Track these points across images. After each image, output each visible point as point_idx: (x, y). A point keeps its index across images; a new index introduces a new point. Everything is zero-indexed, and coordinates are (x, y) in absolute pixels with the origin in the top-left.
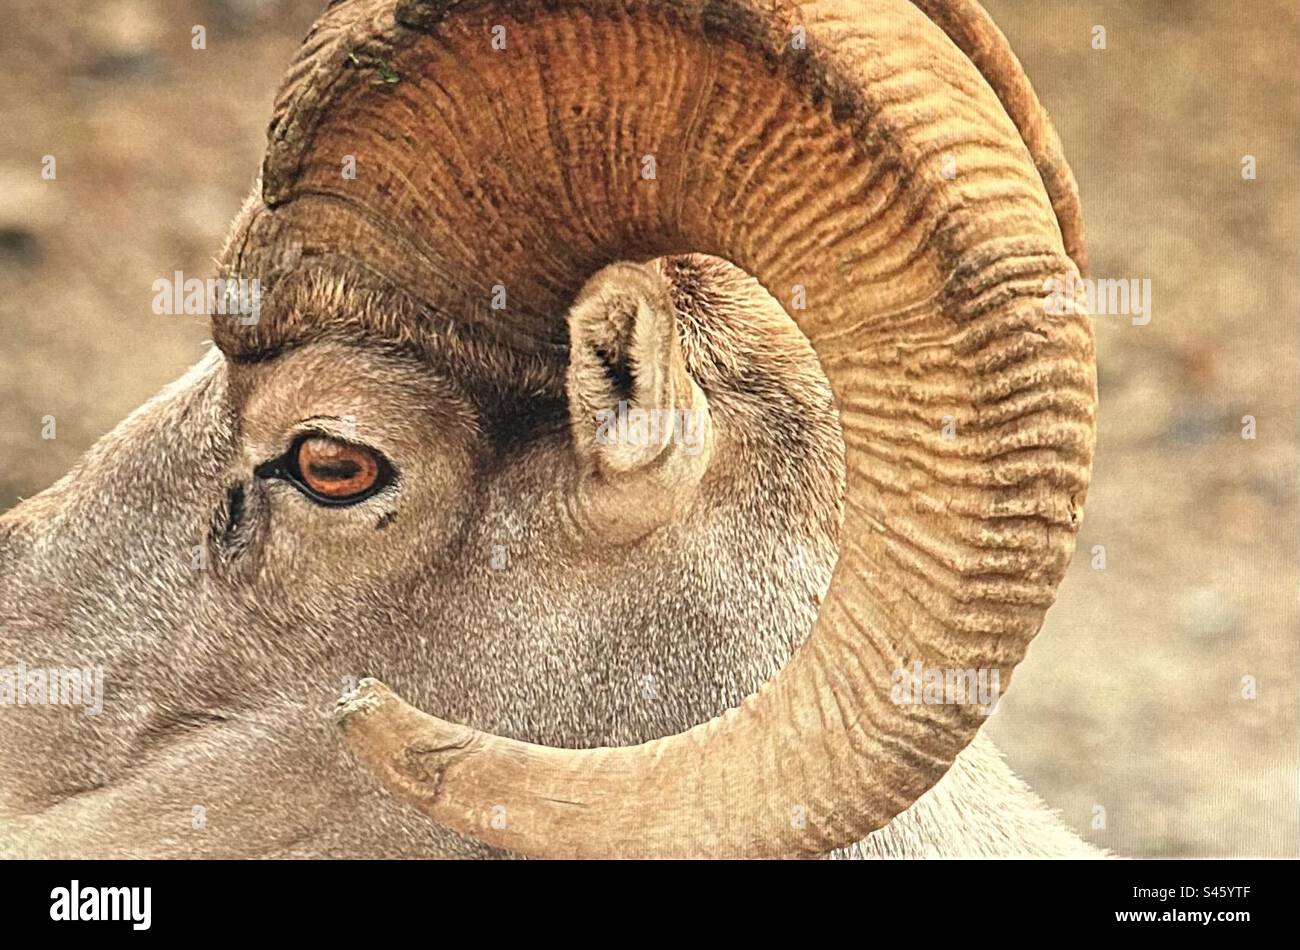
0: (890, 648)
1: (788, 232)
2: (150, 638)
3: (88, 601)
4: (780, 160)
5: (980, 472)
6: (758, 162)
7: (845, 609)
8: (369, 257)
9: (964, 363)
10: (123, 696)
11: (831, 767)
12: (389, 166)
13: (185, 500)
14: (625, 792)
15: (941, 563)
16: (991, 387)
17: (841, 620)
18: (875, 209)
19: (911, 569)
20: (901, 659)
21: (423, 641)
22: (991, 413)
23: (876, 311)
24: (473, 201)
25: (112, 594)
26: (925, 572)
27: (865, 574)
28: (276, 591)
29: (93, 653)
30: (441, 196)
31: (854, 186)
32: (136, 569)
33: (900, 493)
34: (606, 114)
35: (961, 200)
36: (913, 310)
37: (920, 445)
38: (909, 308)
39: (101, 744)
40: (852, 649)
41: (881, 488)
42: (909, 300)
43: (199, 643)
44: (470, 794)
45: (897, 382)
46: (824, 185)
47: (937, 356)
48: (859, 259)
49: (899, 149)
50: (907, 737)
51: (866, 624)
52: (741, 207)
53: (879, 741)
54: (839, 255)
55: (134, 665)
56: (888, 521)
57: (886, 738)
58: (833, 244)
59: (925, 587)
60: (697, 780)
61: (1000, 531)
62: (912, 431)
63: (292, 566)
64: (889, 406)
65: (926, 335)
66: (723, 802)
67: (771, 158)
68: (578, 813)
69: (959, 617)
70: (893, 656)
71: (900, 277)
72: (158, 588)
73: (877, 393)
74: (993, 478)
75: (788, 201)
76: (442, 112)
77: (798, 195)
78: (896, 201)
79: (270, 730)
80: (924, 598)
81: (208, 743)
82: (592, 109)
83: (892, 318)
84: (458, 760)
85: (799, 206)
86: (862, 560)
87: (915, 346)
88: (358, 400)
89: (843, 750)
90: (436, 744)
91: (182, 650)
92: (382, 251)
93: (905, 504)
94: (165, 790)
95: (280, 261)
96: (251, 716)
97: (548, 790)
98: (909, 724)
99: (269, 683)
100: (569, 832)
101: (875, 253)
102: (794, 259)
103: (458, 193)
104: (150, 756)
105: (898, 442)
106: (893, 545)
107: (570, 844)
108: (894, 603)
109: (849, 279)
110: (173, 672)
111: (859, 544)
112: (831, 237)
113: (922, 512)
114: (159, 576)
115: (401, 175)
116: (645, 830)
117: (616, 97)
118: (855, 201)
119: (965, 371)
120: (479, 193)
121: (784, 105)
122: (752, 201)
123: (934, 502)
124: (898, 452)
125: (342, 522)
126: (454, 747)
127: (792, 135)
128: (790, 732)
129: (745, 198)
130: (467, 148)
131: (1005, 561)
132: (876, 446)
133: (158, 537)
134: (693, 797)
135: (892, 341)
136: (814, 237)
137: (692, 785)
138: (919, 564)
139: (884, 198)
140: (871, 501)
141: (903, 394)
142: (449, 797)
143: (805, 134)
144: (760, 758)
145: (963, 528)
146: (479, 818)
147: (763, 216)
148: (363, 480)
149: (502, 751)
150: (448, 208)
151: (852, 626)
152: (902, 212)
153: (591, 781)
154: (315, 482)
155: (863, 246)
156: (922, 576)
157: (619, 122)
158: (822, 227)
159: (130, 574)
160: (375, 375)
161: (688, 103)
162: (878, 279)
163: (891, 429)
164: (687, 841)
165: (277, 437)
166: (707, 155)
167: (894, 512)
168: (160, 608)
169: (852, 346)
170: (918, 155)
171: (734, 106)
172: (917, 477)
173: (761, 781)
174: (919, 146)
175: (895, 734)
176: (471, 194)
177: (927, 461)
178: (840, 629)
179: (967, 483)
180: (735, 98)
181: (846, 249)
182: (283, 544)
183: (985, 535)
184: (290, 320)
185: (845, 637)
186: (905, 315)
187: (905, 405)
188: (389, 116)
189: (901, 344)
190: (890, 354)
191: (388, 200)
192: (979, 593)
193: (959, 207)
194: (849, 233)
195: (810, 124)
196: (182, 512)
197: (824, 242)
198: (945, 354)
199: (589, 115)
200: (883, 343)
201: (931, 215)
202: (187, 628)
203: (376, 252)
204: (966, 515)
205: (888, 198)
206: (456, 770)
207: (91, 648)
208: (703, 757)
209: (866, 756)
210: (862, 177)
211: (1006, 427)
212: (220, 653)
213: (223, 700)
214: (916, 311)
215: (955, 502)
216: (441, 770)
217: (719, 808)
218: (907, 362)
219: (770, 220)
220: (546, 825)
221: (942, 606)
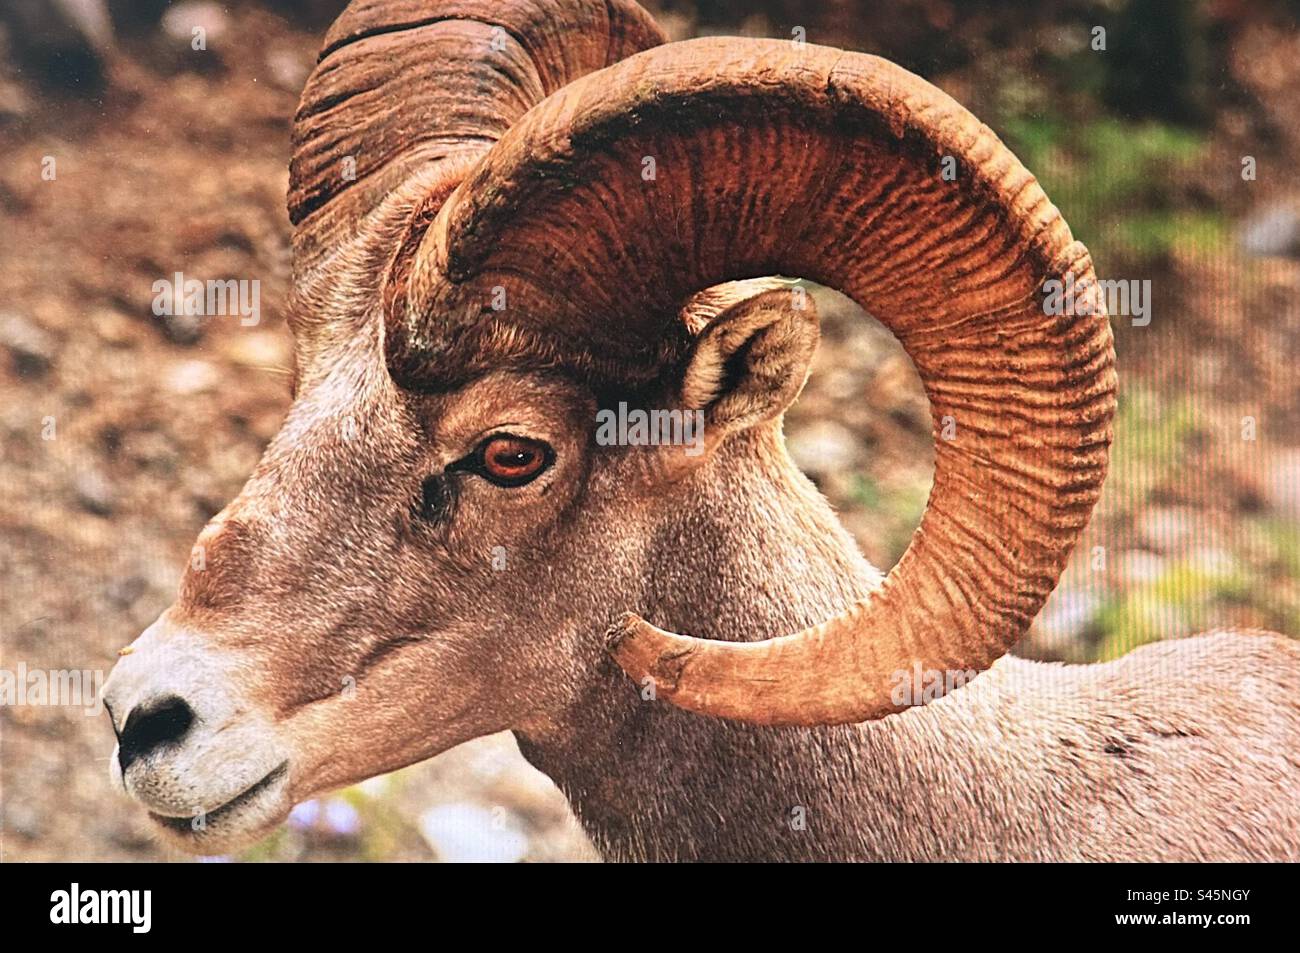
0: (1002, 547)
1: (900, 260)
2: (369, 590)
3: (321, 570)
4: (895, 211)
5: (1070, 416)
6: (876, 214)
7: (955, 522)
8: (532, 309)
9: (1055, 341)
10: (350, 632)
11: (961, 635)
12: (555, 244)
13: (381, 492)
14: (802, 668)
15: (1041, 483)
16: (1078, 356)
17: (952, 530)
18: (978, 239)
19: (1018, 490)
20: (1011, 554)
21: (550, 568)
22: (1078, 374)
23: (979, 310)
24: (619, 262)
25: (335, 563)
26: (1029, 490)
27: (972, 496)
28: (462, 546)
29: (327, 606)
30: (593, 261)
31: (958, 224)
32: (350, 544)
33: (1003, 437)
34: (743, 192)
35: (1041, 226)
36: (1012, 307)
37: (1020, 402)
38: (1009, 306)
40: (967, 550)
41: (982, 434)
42: (1007, 300)
43: (407, 591)
44: (699, 683)
45: (998, 359)
46: (933, 226)
47: (1030, 337)
48: (963, 274)
49: (997, 196)
50: (1020, 608)
51: (979, 530)
52: (855, 245)
53: (999, 613)
54: (944, 273)
55: (359, 610)
56: (995, 457)
57: (1003, 610)
58: (939, 266)
59: (1029, 501)
60: (853, 654)
61: (1084, 455)
62: (1012, 392)
63: (476, 527)
64: (990, 376)
65: (1023, 324)
66: (875, 666)
67: (889, 210)
68: (773, 687)
69: (1055, 520)
70: (1005, 552)
71: (999, 284)
72: (370, 556)
73: (978, 367)
74: (1081, 419)
75: (901, 239)
76: (605, 204)
77: (909, 235)
78: (997, 232)
79: (452, 644)
80: (1029, 509)
81: (407, 658)
82: (731, 189)
83: (994, 314)
84: (690, 660)
85: (910, 242)
86: (969, 487)
87: (1014, 333)
88: (529, 409)
89: (969, 621)
90: (676, 652)
91: (394, 597)
92: (542, 303)
93: (1007, 443)
94: (379, 693)
95: (463, 319)
96: (439, 635)
97: (749, 674)
98: (1022, 598)
99: (452, 611)
100: (767, 701)
101: (976, 270)
102: (900, 280)
103: (606, 258)
104: (367, 671)
105: (1001, 401)
106: (997, 473)
107: (768, 709)
108: (1002, 515)
109: (954, 290)
110: (387, 612)
111: (963, 475)
112: (939, 261)
113: (1023, 449)
114: (369, 547)
115: (562, 249)
116: (821, 693)
117: (753, 180)
118: (960, 234)
119: (1056, 345)
120: (624, 255)
121: (903, 173)
122: (867, 241)
123: (1034, 440)
124: (998, 408)
125: (519, 496)
126: (688, 652)
127: (907, 193)
128: (922, 613)
129: (860, 240)
130: (622, 226)
131: (1089, 476)
132: (976, 405)
133: (364, 520)
134: (853, 666)
135: (995, 330)
136: (923, 263)
137: (849, 657)
138: (1023, 485)
139: (986, 231)
140: (973, 444)
141: (1003, 366)
142: (685, 687)
143: (920, 191)
144: (900, 633)
145: (1058, 457)
146: (704, 698)
147: (875, 251)
148: (535, 464)
149: (716, 652)
150: (598, 268)
151: (964, 534)
152: (1000, 240)
153: (778, 663)
154: (499, 469)
155: (967, 265)
156: (1026, 494)
157: (754, 198)
158: (930, 255)
159: (346, 547)
160: (539, 390)
161: (815, 179)
162: (979, 287)
163: (992, 392)
164: (853, 697)
165: (468, 444)
166: (831, 213)
167: (998, 451)
168: (373, 569)
169: (953, 336)
170: (1010, 198)
171: (858, 177)
172: (1016, 424)
173: (904, 650)
174: (1008, 191)
175: (1011, 607)
176: (618, 257)
177: (1027, 412)
178: (954, 537)
179: (1060, 425)
180: (859, 171)
181: (951, 270)
182: (469, 513)
183: (1076, 459)
184: (474, 360)
185: (958, 541)
186: (1005, 311)
187: (1006, 374)
188: (563, 209)
189: (1002, 332)
190: (992, 340)
191: (550, 268)
192: (1072, 500)
193: (1041, 231)
194: (954, 257)
195: (924, 184)
196: (381, 500)
197: (932, 265)
198: (1039, 336)
199: (728, 194)
200: (985, 332)
201: (1023, 239)
202: (396, 581)
203: (536, 304)
204: (1060, 447)
205: (990, 231)
206: (690, 668)
207: (325, 602)
208: (854, 637)
209: (988, 624)
210: (966, 218)
211: (1088, 382)
212: (424, 595)
213: (422, 627)
214: (1014, 307)
215: (1049, 439)
216: (680, 670)
217: (872, 672)
218: (1006, 344)
219: (883, 253)
220: (750, 698)
221: (1042, 512)
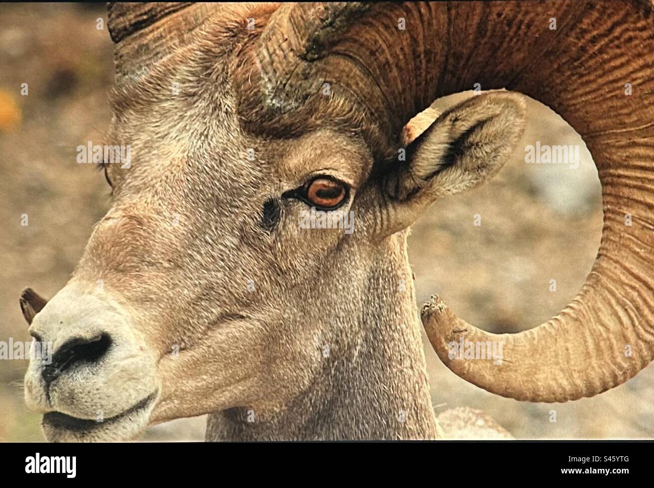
1: (611, 78)
2: (220, 275)
4: (616, 42)
6: (603, 43)
7: (625, 267)
8: (354, 87)
10: (203, 303)
12: (380, 41)
14: (526, 356)
24: (417, 60)
27: (638, 250)
30: (401, 57)
32: (210, 241)
34: (515, 17)
39: (190, 328)
40: (633, 288)
41: (650, 207)
46: (640, 55)
51: (643, 274)
52: (582, 64)
54: (642, 90)
55: (212, 288)
58: (640, 84)
60: (554, 351)
66: (568, 362)
67: (612, 41)
68: (509, 366)
72: (222, 251)
75: (616, 63)
76: (422, 15)
77: (623, 60)
81: (235, 328)
82: (507, 15)
86: (635, 243)
88: (343, 160)
90: (461, 328)
92: (361, 84)
95: (310, 87)
96: (257, 315)
100: (504, 375)
103: (410, 57)
104: (210, 334)
111: (633, 235)
112: (638, 81)
114: (221, 244)
115: (384, 47)
120: (422, 56)
121: (627, 15)
122: (591, 63)
127: (626, 30)
128: (601, 329)
129: (587, 61)
133: (219, 225)
136: (628, 81)
137: (552, 354)
140: (643, 213)
143: (635, 29)
147: (595, 70)
149: (479, 334)
150: (402, 64)
151: (631, 277)
154: (317, 200)
157: (522, 22)
159: (207, 242)
165: (302, 178)
166: (571, 39)
168: (223, 260)
171: (596, 15)
173: (588, 353)
176: (418, 57)
178: (623, 278)
180: (598, 11)
181: (646, 87)
184: (313, 118)
185: (627, 281)
191: (373, 58)
196: (232, 212)
197: (633, 83)
199: (505, 18)
203: (357, 84)
207: (191, 279)
219: (600, 72)
